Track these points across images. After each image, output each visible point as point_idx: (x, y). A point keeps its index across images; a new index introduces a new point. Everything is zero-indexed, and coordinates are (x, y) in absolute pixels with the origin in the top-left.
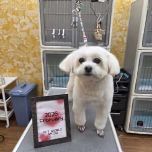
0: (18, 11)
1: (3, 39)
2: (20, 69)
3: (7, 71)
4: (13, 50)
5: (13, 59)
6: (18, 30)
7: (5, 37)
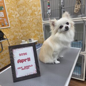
0: (37, 4)
1: (31, 21)
2: (38, 36)
3: (33, 37)
4: (35, 26)
5: (35, 30)
6: (37, 15)
7: (31, 19)
